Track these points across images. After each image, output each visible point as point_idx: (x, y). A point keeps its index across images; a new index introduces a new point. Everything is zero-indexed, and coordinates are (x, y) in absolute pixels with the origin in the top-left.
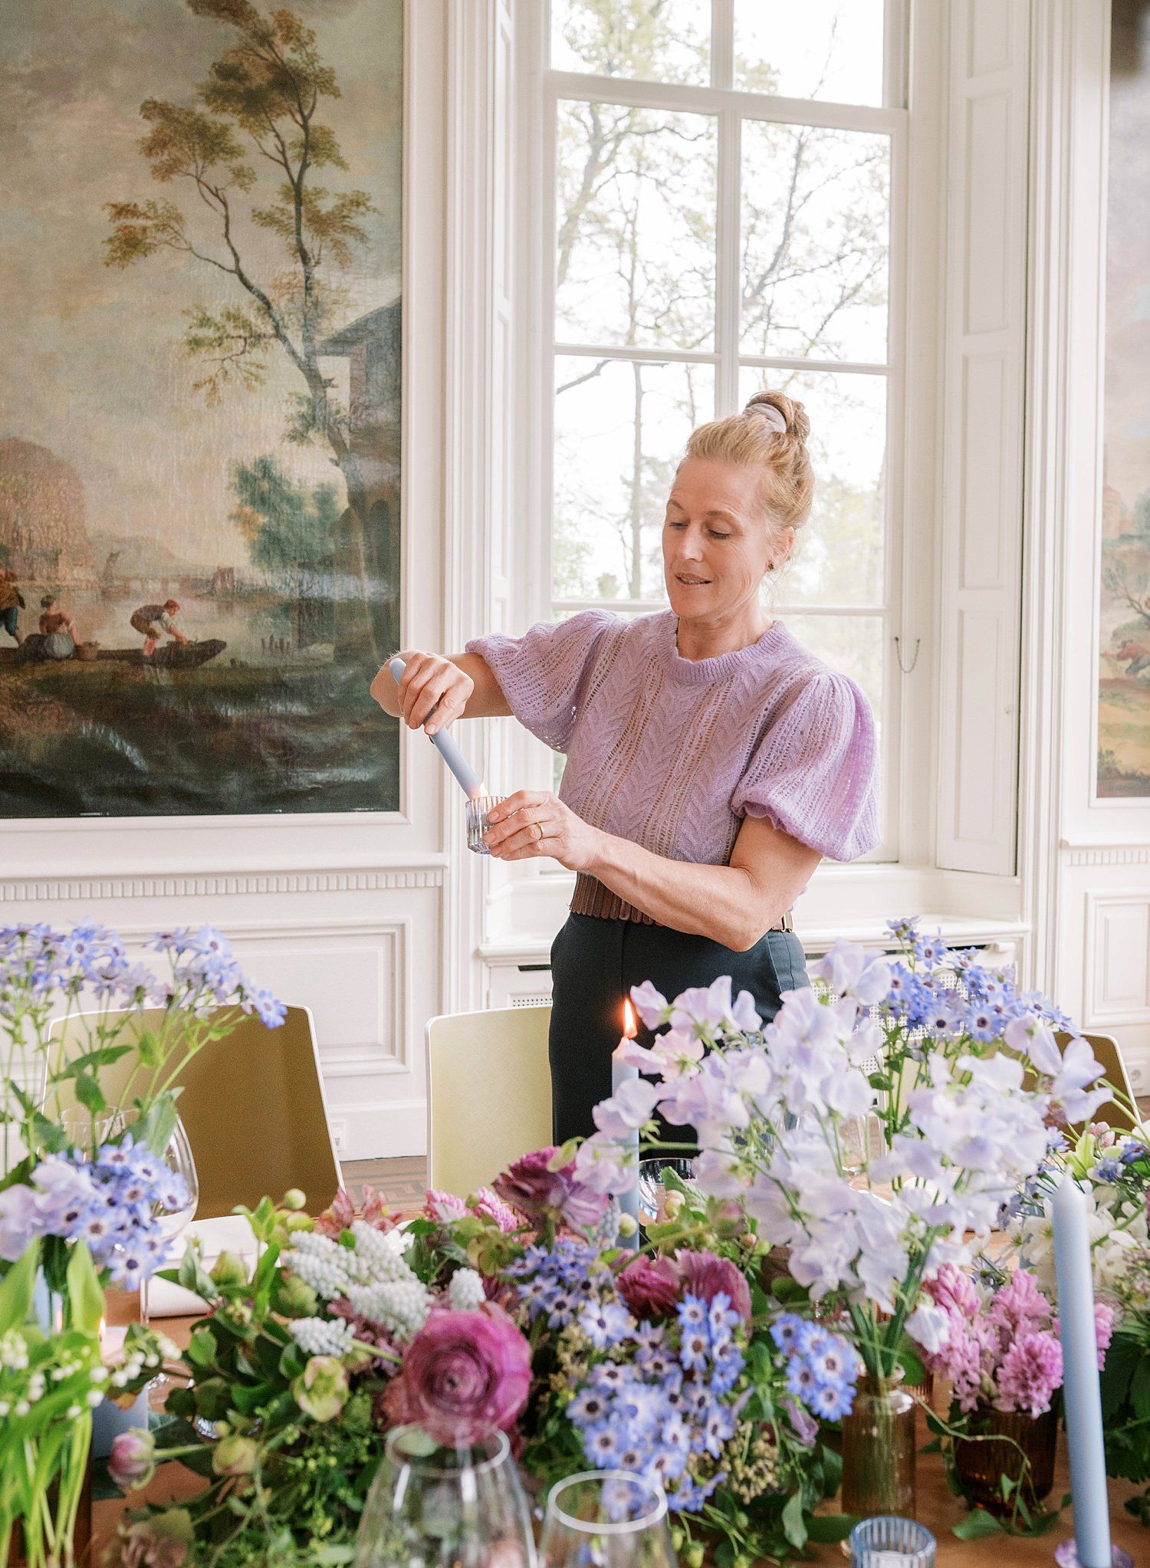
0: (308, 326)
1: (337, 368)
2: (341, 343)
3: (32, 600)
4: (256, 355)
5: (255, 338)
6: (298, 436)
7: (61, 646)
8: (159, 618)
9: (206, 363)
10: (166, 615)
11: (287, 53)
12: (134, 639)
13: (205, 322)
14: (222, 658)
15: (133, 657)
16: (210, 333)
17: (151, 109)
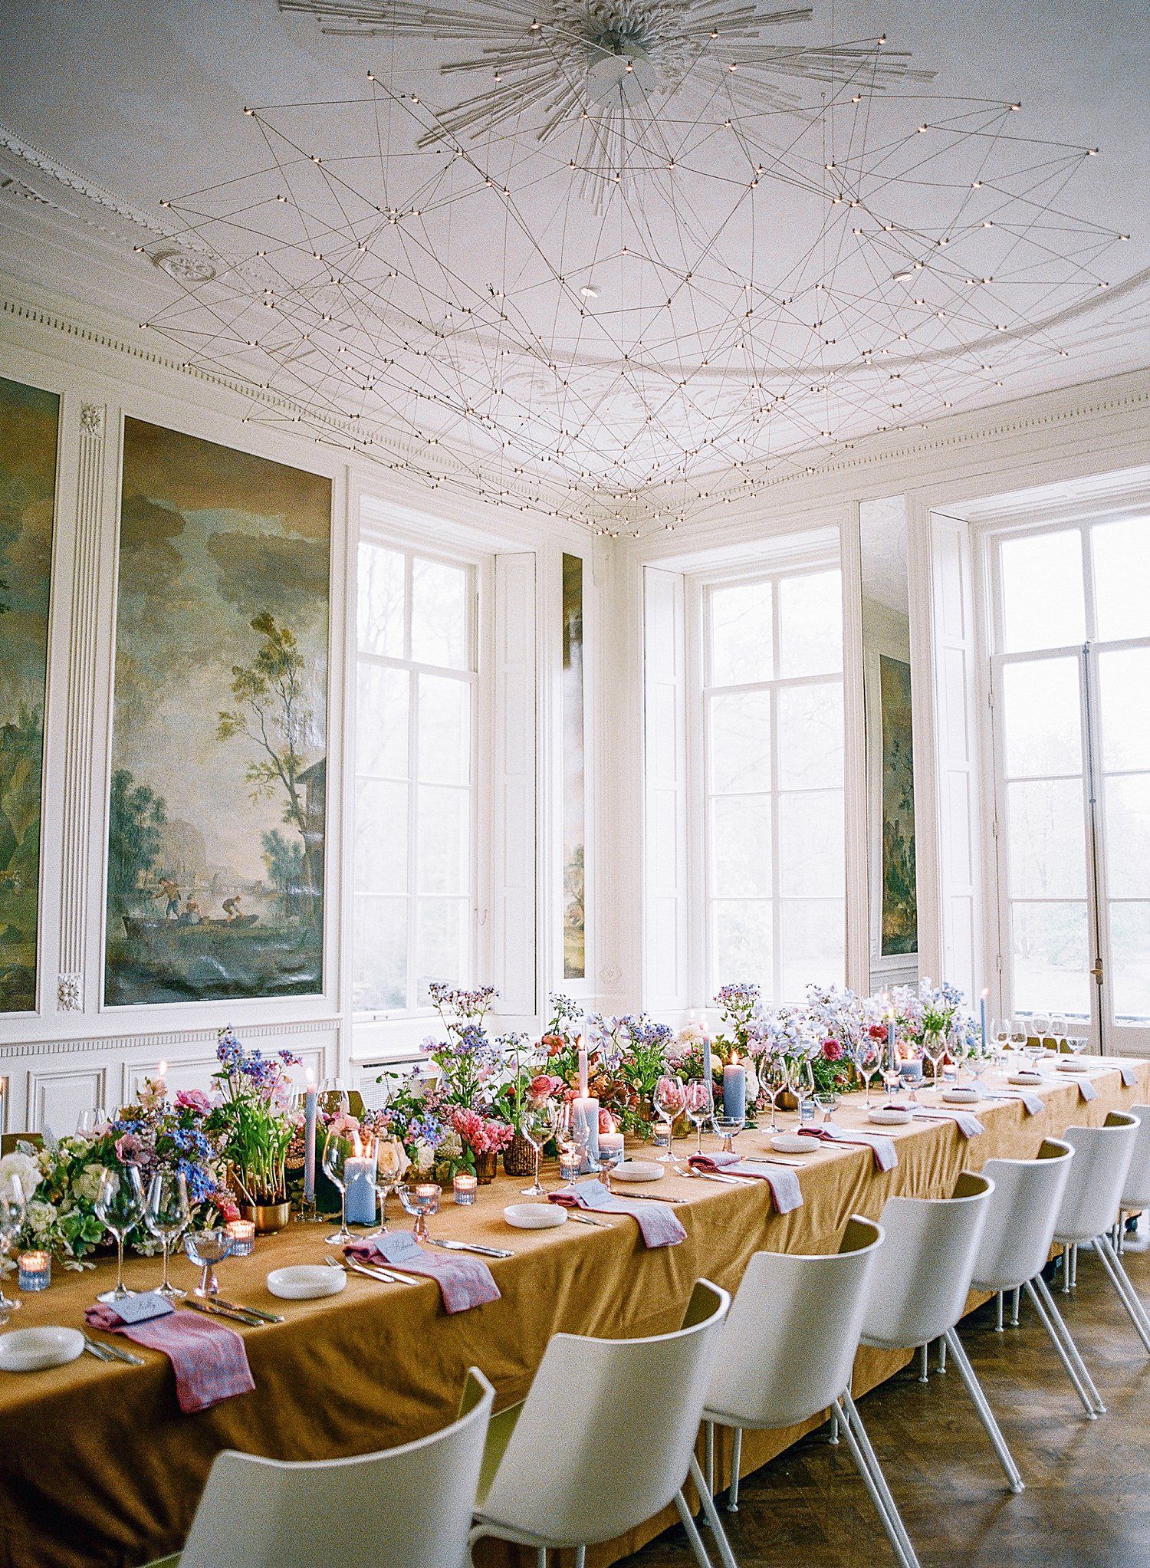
0: (291, 770)
1: (301, 789)
2: (302, 778)
3: (184, 896)
4: (272, 782)
5: (272, 775)
6: (286, 820)
7: (195, 919)
8: (233, 904)
9: (253, 786)
10: (235, 903)
11: (286, 648)
12: (223, 915)
13: (253, 767)
14: (257, 923)
15: (223, 923)
16: (254, 772)
17: (235, 670)
